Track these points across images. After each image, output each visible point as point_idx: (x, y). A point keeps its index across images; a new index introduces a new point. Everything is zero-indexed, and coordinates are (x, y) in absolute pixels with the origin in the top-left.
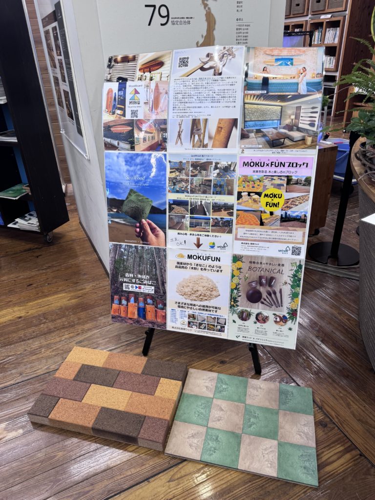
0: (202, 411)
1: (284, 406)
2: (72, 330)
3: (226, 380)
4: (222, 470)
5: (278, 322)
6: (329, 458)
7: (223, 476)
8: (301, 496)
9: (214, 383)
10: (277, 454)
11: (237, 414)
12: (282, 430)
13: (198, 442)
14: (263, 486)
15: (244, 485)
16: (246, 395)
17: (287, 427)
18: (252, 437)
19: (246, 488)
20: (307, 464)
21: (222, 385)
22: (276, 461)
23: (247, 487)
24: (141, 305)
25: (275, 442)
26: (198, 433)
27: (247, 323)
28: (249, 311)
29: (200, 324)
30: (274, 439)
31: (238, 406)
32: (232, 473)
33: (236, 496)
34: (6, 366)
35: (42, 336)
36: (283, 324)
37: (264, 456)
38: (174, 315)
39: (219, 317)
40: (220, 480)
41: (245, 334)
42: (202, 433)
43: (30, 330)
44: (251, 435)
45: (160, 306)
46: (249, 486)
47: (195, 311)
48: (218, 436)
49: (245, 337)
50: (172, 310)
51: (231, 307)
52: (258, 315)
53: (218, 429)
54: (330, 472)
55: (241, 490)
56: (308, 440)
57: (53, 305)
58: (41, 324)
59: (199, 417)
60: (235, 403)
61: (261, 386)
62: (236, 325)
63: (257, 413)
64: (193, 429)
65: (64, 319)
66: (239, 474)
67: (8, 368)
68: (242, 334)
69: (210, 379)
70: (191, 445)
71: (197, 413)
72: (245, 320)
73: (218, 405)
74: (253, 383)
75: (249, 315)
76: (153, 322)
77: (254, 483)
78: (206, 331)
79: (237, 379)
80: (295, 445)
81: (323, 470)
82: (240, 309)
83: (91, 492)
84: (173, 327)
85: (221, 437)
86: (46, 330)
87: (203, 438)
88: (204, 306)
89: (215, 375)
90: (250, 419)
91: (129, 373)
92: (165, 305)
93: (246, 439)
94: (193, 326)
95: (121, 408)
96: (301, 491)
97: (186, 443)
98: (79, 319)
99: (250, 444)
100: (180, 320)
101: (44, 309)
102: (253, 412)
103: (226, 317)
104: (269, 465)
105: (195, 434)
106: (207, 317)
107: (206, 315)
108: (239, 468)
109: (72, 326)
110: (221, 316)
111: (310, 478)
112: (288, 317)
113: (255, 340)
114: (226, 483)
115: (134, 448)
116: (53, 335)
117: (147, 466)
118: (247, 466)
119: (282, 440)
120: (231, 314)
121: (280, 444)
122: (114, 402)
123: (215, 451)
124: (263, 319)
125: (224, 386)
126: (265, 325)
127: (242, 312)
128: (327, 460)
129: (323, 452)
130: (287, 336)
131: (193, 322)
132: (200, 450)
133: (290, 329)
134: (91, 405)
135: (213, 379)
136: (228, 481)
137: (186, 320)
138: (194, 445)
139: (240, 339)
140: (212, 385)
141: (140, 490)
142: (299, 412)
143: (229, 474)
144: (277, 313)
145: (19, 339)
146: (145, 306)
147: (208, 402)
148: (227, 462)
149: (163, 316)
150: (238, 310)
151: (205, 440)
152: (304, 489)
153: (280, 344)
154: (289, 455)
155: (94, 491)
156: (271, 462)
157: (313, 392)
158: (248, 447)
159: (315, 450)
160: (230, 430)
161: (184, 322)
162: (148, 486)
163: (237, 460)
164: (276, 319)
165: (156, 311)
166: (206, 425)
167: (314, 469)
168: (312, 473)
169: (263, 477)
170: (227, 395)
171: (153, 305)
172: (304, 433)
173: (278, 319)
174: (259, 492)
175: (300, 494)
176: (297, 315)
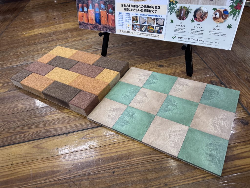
0: (129, 94)
1: (206, 101)
2: (65, 40)
3: (158, 76)
4: (128, 140)
5: (218, 18)
6: (242, 153)
7: (128, 144)
8: (198, 180)
9: (146, 78)
10: (184, 137)
11: (158, 101)
12: (196, 119)
13: (116, 115)
14: (161, 161)
15: (143, 156)
16: (171, 89)
17: (203, 118)
18: (164, 119)
19: (143, 159)
20: (214, 153)
21: (153, 79)
22: (181, 143)
23: (146, 158)
24: (97, 10)
25: (186, 128)
26: (118, 109)
27: (184, 22)
28: (188, 8)
29: (142, 26)
30: (186, 125)
31: (161, 95)
32: (136, 143)
33: (132, 163)
34: (19, 56)
35: (47, 43)
36: (223, 20)
37: (170, 137)
38: (121, 19)
39: (158, 17)
40: (123, 147)
41: (181, 35)
42: (122, 109)
43: (42, 39)
44: (165, 118)
45: (110, 10)
46: (148, 158)
47: (138, 13)
48: (134, 114)
49: (181, 38)
50: (119, 13)
51: (170, 5)
52: (196, 11)
53: (136, 109)
54: (239, 166)
55: (138, 159)
56: (222, 132)
57: (61, 28)
58: (49, 37)
59: (125, 98)
60: (159, 93)
61: (188, 84)
62: (174, 25)
63: (176, 102)
64: (116, 105)
65: (64, 35)
66: (141, 146)
67: (20, 57)
68: (178, 35)
69: (144, 75)
70: (109, 116)
71: (124, 95)
72: (183, 19)
73: (144, 93)
74: (181, 81)
75: (187, 12)
76: (106, 27)
77: (153, 157)
78: (147, 33)
79: (168, 77)
80: (207, 134)
81: (231, 162)
82: (179, 5)
83: (26, 133)
84: (120, 31)
85: (137, 115)
86: (51, 40)
87: (122, 113)
88: (145, 7)
89: (150, 72)
90: (168, 106)
91: (84, 64)
92: (114, 9)
93: (158, 120)
94: (136, 29)
95: (67, 83)
96: (200, 175)
97: (107, 114)
98: (72, 35)
99: (160, 124)
100: (126, 24)
101: (55, 30)
102: (173, 101)
103: (165, 17)
104: (173, 145)
105: (116, 109)
106: (148, 18)
107: (147, 16)
108: (142, 141)
109: (66, 39)
110: (160, 16)
111: (214, 166)
112: (229, 11)
113: (190, 41)
114: (127, 150)
115: (68, 111)
116: (53, 42)
117: (72, 124)
118: (151, 141)
119: (194, 127)
120: (169, 13)
121: (190, 130)
122: (64, 79)
123: (127, 124)
124: (201, 16)
125: (154, 81)
126: (202, 24)
127: (181, 10)
128: (239, 154)
129: (236, 146)
130: (224, 35)
131: (136, 25)
132: (115, 121)
133: (229, 27)
134: (49, 79)
135: (147, 75)
136: (130, 149)
137: (131, 23)
138: (112, 116)
139: (176, 40)
140: (144, 79)
141: (58, 140)
142: (220, 108)
143: (133, 144)
144: (218, 7)
145: (34, 43)
146: (100, 11)
147: (136, 89)
148: (134, 135)
149: (113, 20)
150: (177, 8)
151: (122, 114)
152: (204, 174)
153: (215, 44)
154: (197, 141)
155: (28, 133)
156: (176, 143)
157: (240, 95)
158: (157, 127)
159: (227, 143)
160: (146, 111)
161: (129, 26)
162: (65, 138)
163: (144, 135)
164: (216, 15)
165: (107, 15)
166: (128, 105)
167: (221, 159)
168: (218, 162)
169: (164, 153)
170: (154, 87)
171: (105, 10)
172: (220, 125)
173: (218, 16)
174: (154, 165)
175: (197, 177)
176: (241, 7)
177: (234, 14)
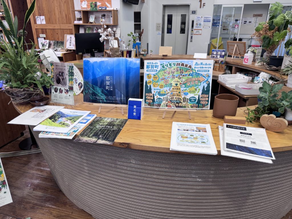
112: (1, 187)
133: (5, 193)
176: (6, 183)
177: (4, 187)
